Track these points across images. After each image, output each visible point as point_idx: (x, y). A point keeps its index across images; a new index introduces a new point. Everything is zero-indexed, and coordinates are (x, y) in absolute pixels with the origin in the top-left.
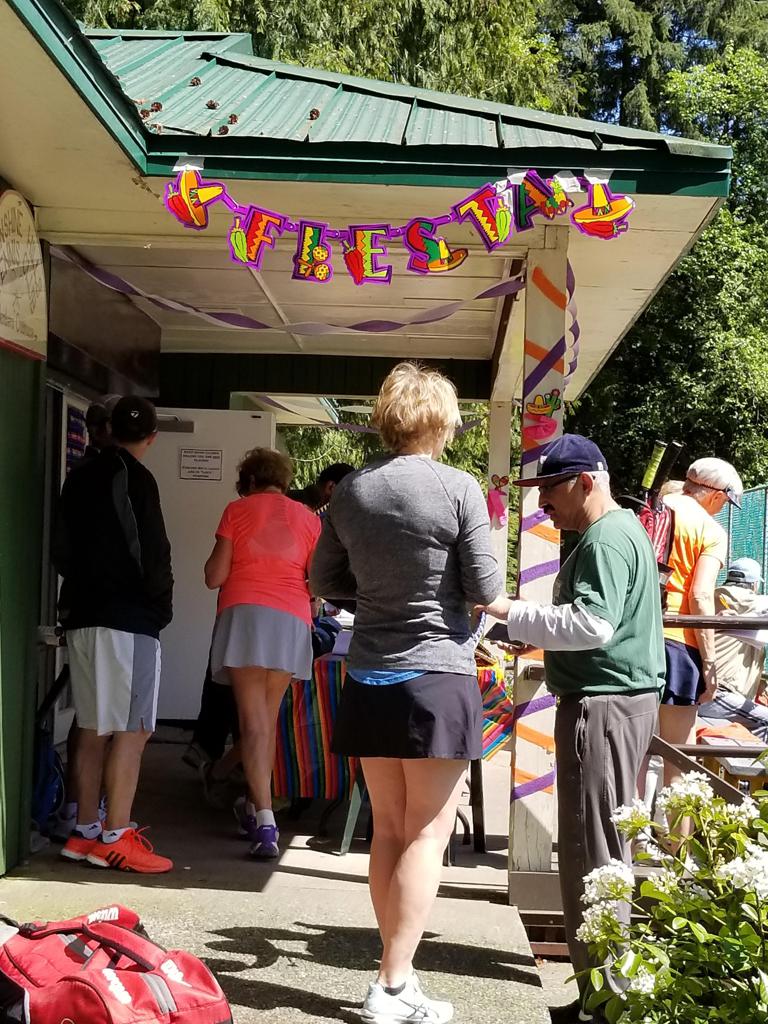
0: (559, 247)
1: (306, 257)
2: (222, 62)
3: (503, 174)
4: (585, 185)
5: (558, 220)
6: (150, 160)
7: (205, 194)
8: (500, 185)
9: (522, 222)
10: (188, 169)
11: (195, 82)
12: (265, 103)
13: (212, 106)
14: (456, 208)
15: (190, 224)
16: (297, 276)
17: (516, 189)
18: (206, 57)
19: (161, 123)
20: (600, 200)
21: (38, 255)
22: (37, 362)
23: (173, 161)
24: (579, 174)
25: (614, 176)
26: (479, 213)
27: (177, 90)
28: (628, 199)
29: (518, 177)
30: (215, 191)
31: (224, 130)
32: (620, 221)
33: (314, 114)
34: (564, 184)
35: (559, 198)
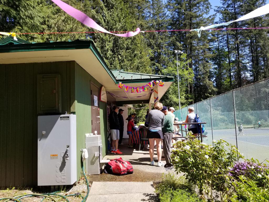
0: (157, 88)
1: (132, 90)
2: (121, 72)
3: (151, 81)
4: (159, 81)
5: (157, 85)
6: (117, 82)
7: (122, 85)
8: (151, 82)
9: (153, 86)
10: (120, 83)
11: (119, 74)
12: (127, 76)
13: (122, 77)
14: (147, 85)
15: (121, 88)
16: (131, 92)
17: (153, 82)
18: (120, 72)
19: (117, 79)
20: (161, 83)
21: (106, 92)
22: (106, 103)
23: (119, 82)
24: (159, 80)
25: (162, 80)
26: (149, 85)
27: (118, 75)
28: (164, 82)
29: (153, 81)
30: (123, 85)
31: (124, 79)
32: (163, 85)
33: (132, 77)
34: (157, 81)
35: (157, 83)
